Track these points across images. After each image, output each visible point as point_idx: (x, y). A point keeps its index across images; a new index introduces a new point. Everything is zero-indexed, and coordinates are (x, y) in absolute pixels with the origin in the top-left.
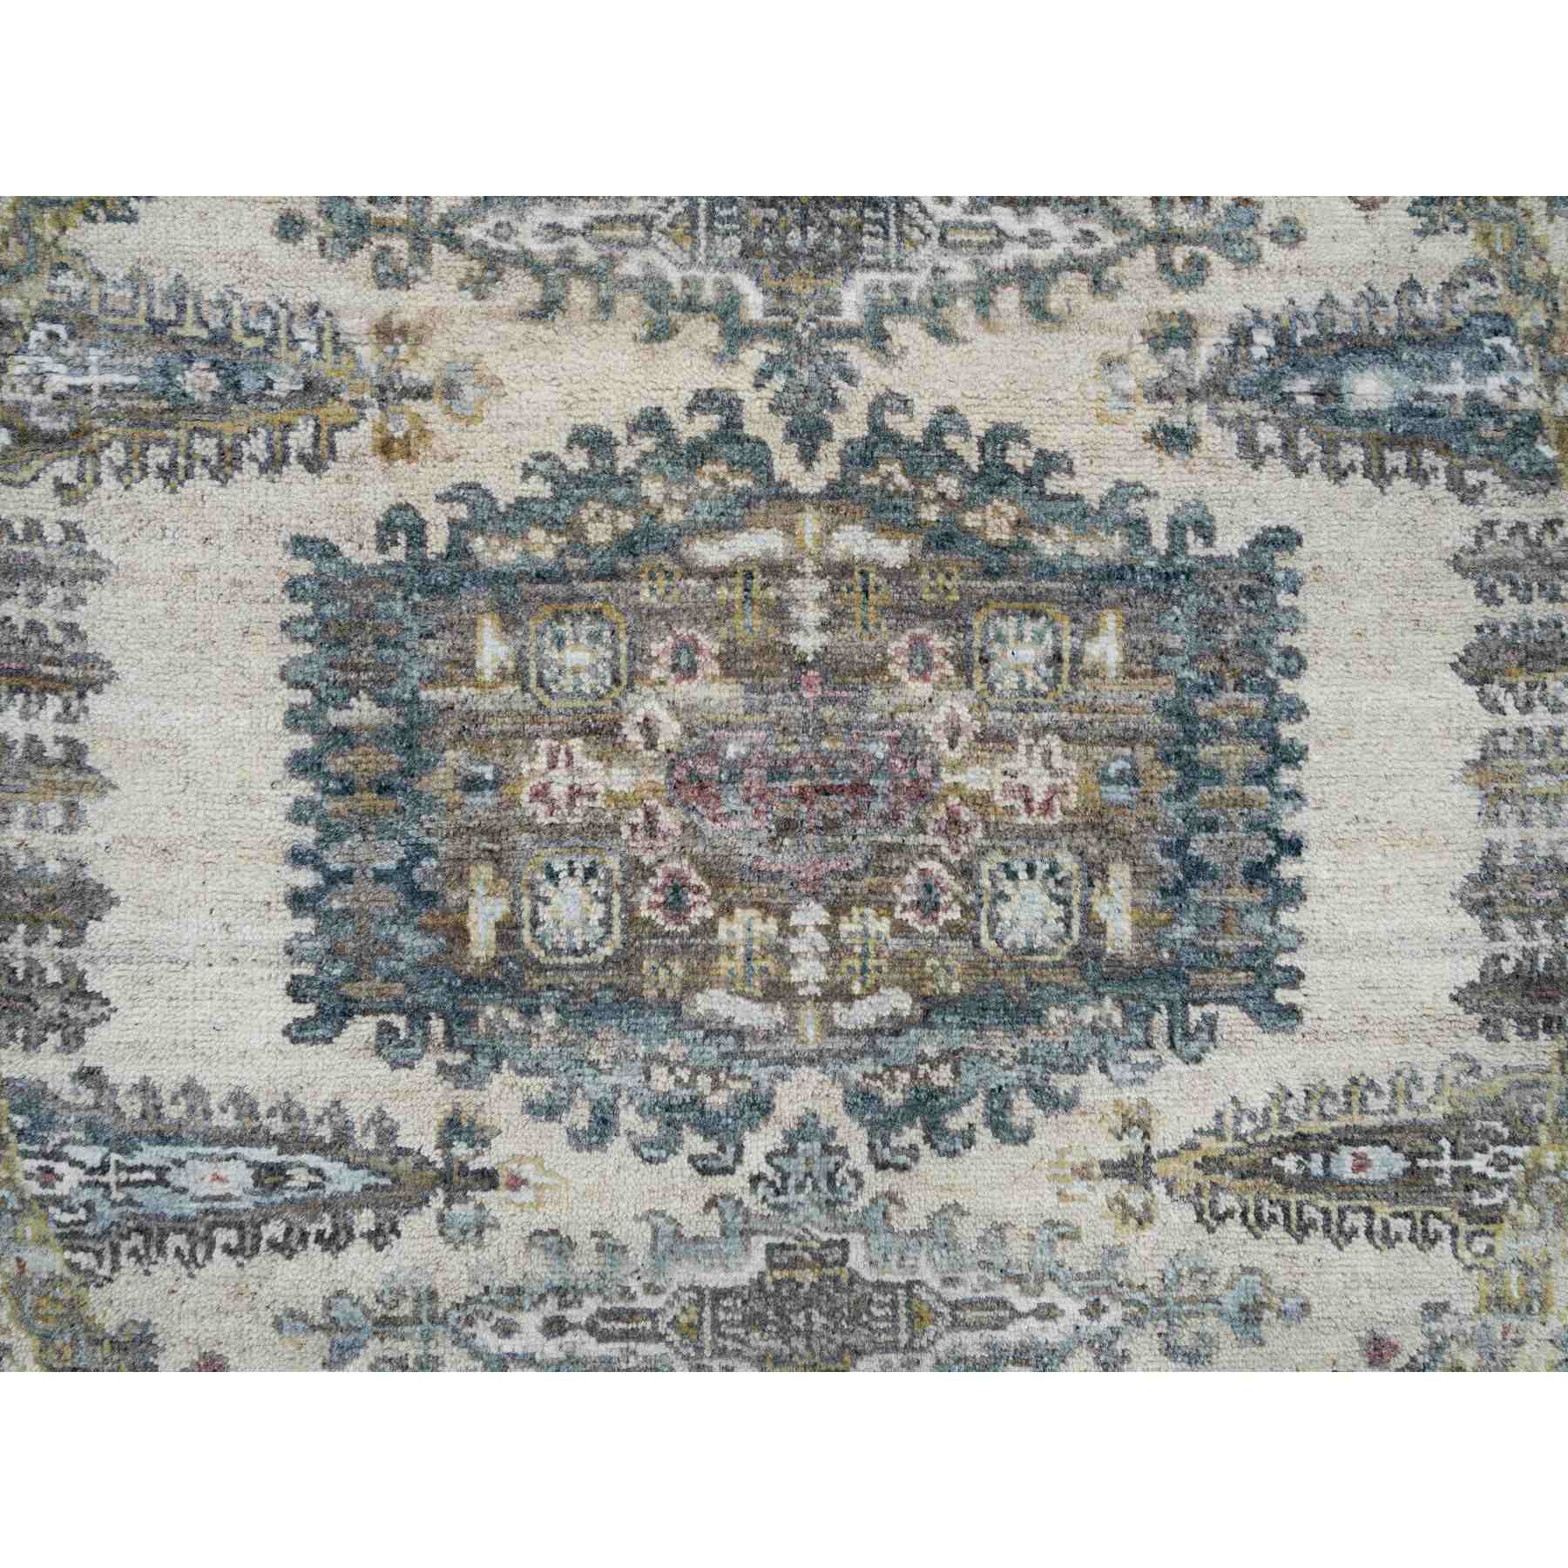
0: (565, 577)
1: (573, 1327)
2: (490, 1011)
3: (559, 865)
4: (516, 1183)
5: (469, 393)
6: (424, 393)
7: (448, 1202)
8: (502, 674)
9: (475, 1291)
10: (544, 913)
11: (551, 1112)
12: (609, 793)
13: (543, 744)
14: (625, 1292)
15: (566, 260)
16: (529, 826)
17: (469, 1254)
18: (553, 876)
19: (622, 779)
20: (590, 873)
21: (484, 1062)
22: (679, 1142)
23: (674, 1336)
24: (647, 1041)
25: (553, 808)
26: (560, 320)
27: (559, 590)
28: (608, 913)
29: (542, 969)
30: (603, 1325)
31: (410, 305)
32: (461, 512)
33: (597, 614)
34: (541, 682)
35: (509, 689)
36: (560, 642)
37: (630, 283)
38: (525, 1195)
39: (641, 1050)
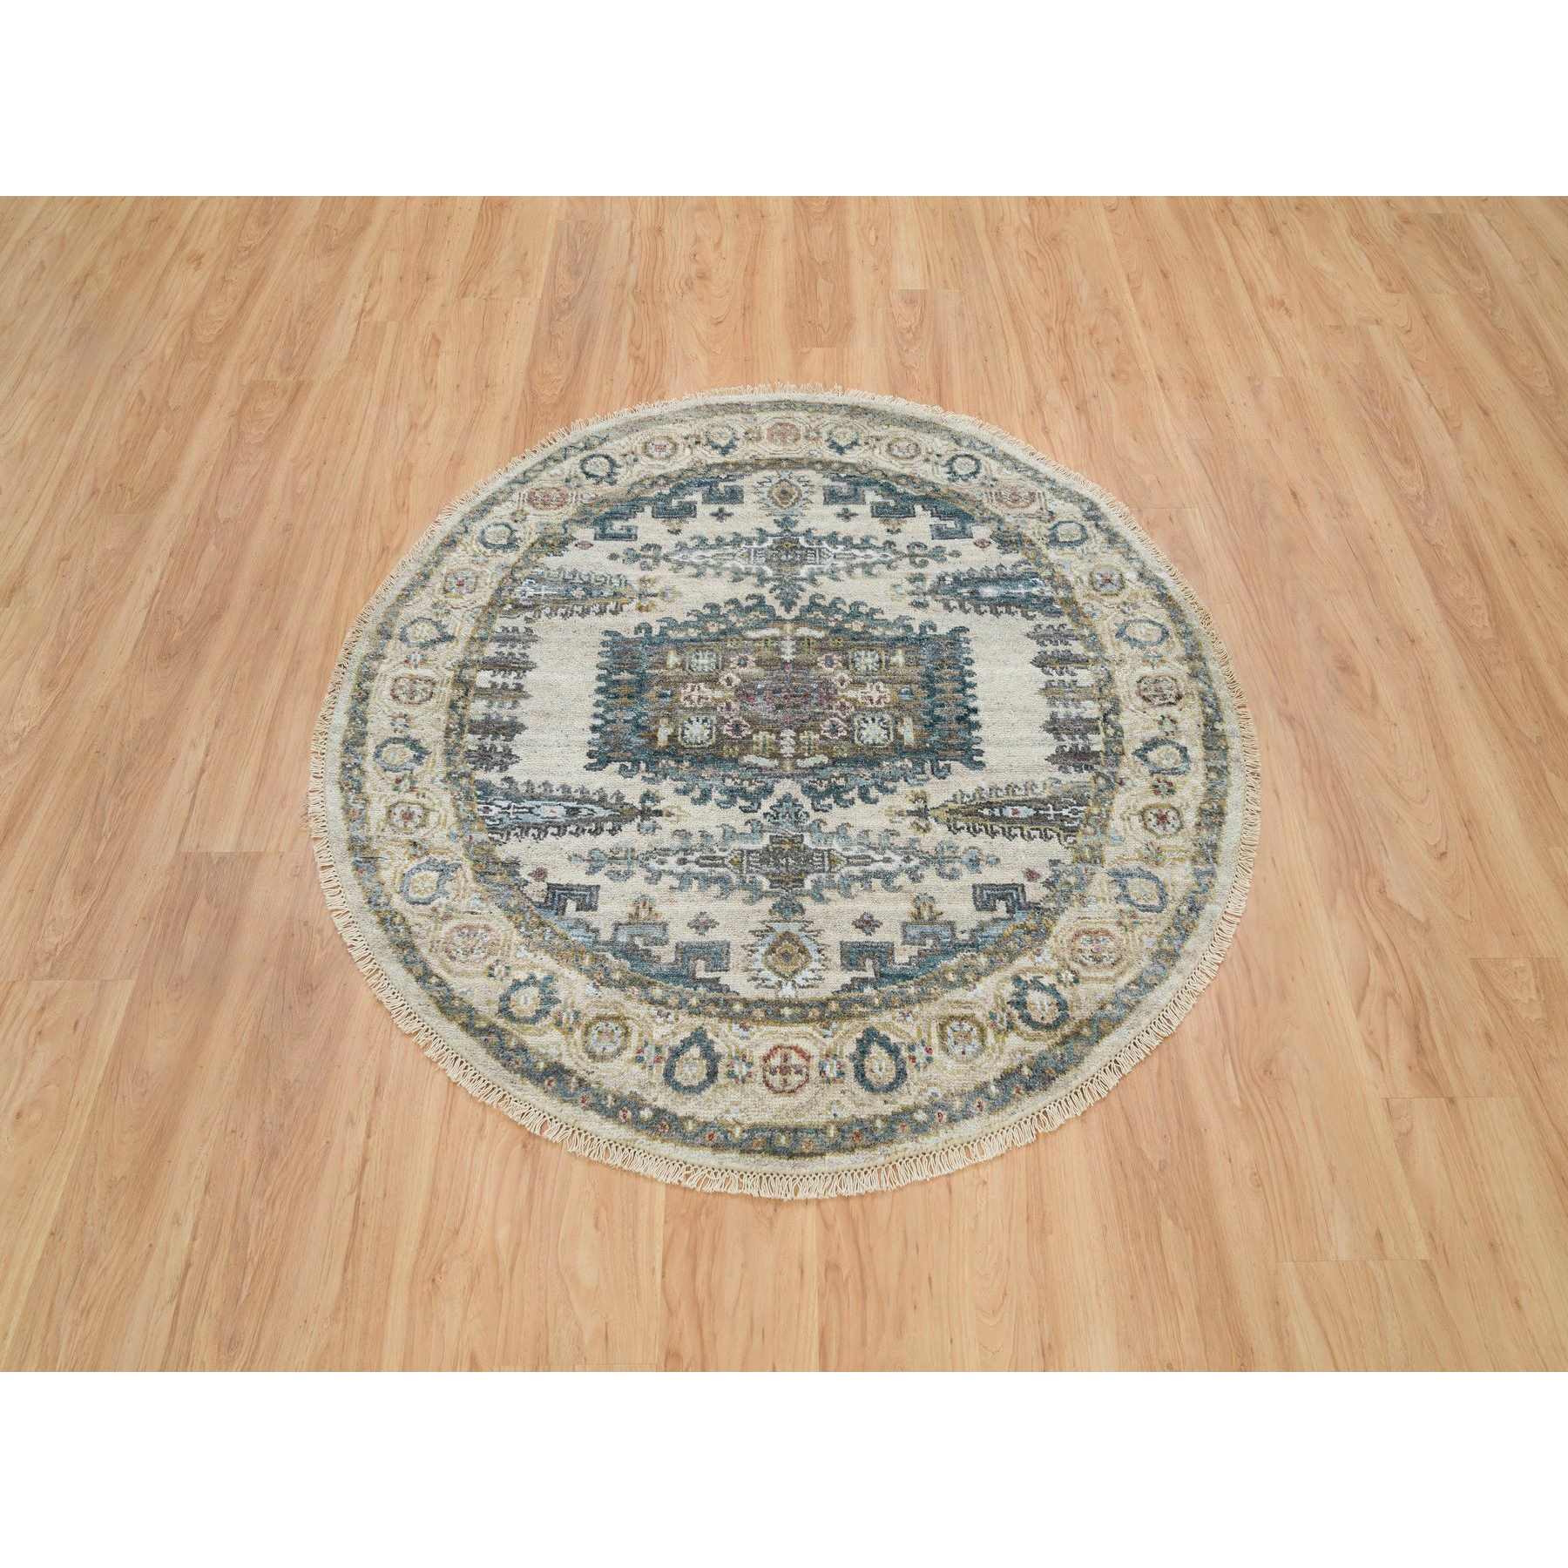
0: (701, 640)
1: (689, 862)
2: (664, 761)
3: (693, 719)
4: (670, 814)
5: (670, 595)
6: (655, 595)
7: (642, 821)
8: (676, 666)
9: (650, 849)
10: (686, 732)
11: (685, 792)
12: (713, 698)
13: (689, 685)
14: (711, 850)
15: (705, 564)
16: (683, 708)
17: (649, 837)
18: (691, 722)
19: (718, 694)
20: (705, 721)
21: (660, 776)
22: (736, 802)
23: (730, 865)
24: (724, 771)
25: (692, 702)
26: (703, 578)
27: (699, 644)
28: (711, 732)
29: (684, 749)
30: (701, 861)
31: (651, 575)
32: (665, 624)
33: (712, 650)
34: (690, 668)
35: (677, 670)
36: (698, 657)
37: (728, 568)
38: (673, 818)
39: (722, 773)
